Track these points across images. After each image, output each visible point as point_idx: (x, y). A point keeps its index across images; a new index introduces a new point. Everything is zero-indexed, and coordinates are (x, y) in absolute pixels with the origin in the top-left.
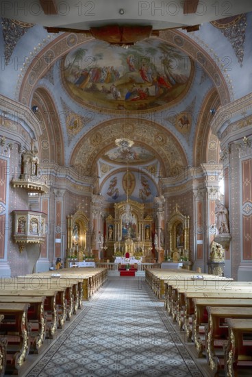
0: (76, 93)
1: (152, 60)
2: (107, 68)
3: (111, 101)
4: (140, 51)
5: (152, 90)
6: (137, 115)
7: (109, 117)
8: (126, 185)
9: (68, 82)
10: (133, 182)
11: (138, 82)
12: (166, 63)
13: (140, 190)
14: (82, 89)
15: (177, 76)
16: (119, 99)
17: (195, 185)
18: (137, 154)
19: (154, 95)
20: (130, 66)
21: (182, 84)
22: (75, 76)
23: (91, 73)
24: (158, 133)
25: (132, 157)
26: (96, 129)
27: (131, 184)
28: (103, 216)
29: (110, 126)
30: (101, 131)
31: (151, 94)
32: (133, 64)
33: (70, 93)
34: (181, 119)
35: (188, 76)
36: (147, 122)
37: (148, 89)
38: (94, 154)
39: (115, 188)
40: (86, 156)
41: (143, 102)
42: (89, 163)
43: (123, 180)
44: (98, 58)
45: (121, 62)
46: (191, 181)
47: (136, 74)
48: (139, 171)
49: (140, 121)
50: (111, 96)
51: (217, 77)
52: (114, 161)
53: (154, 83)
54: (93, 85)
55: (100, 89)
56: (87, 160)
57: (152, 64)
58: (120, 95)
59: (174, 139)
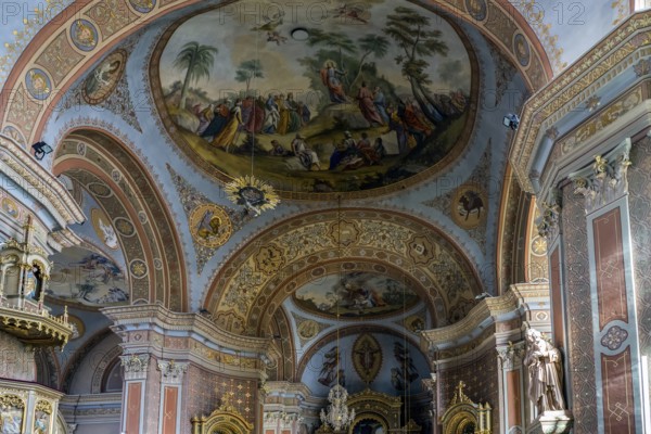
0: (206, 155)
1: (381, 71)
2: (276, 99)
3: (296, 175)
4: (349, 49)
5: (390, 140)
6: (361, 201)
7: (296, 209)
8: (362, 362)
9: (182, 130)
10: (377, 355)
11: (354, 125)
12: (413, 70)
13: (393, 370)
14: (223, 149)
15: (443, 98)
16: (315, 168)
17: (501, 335)
18: (380, 295)
19: (397, 152)
20: (332, 91)
21: (457, 115)
22: (198, 116)
23: (239, 110)
24: (414, 238)
25: (368, 302)
26: (266, 235)
27: (373, 359)
28: (310, 426)
29: (301, 230)
30: (279, 241)
31: (389, 151)
32: (337, 85)
33: (192, 157)
34: (463, 200)
35: (468, 94)
36: (386, 215)
37: (380, 140)
38: (267, 290)
39: (337, 368)
40: (248, 295)
41: (373, 172)
42: (256, 311)
43: (354, 352)
44: (249, 72)
45: (308, 81)
46: (492, 329)
47: (348, 107)
48: (387, 331)
49: (370, 213)
50: (295, 163)
51: (520, 41)
52: (327, 312)
53: (393, 126)
54: (249, 138)
55: (269, 147)
56: (250, 304)
57: (382, 80)
58: (315, 159)
59: (450, 245)
